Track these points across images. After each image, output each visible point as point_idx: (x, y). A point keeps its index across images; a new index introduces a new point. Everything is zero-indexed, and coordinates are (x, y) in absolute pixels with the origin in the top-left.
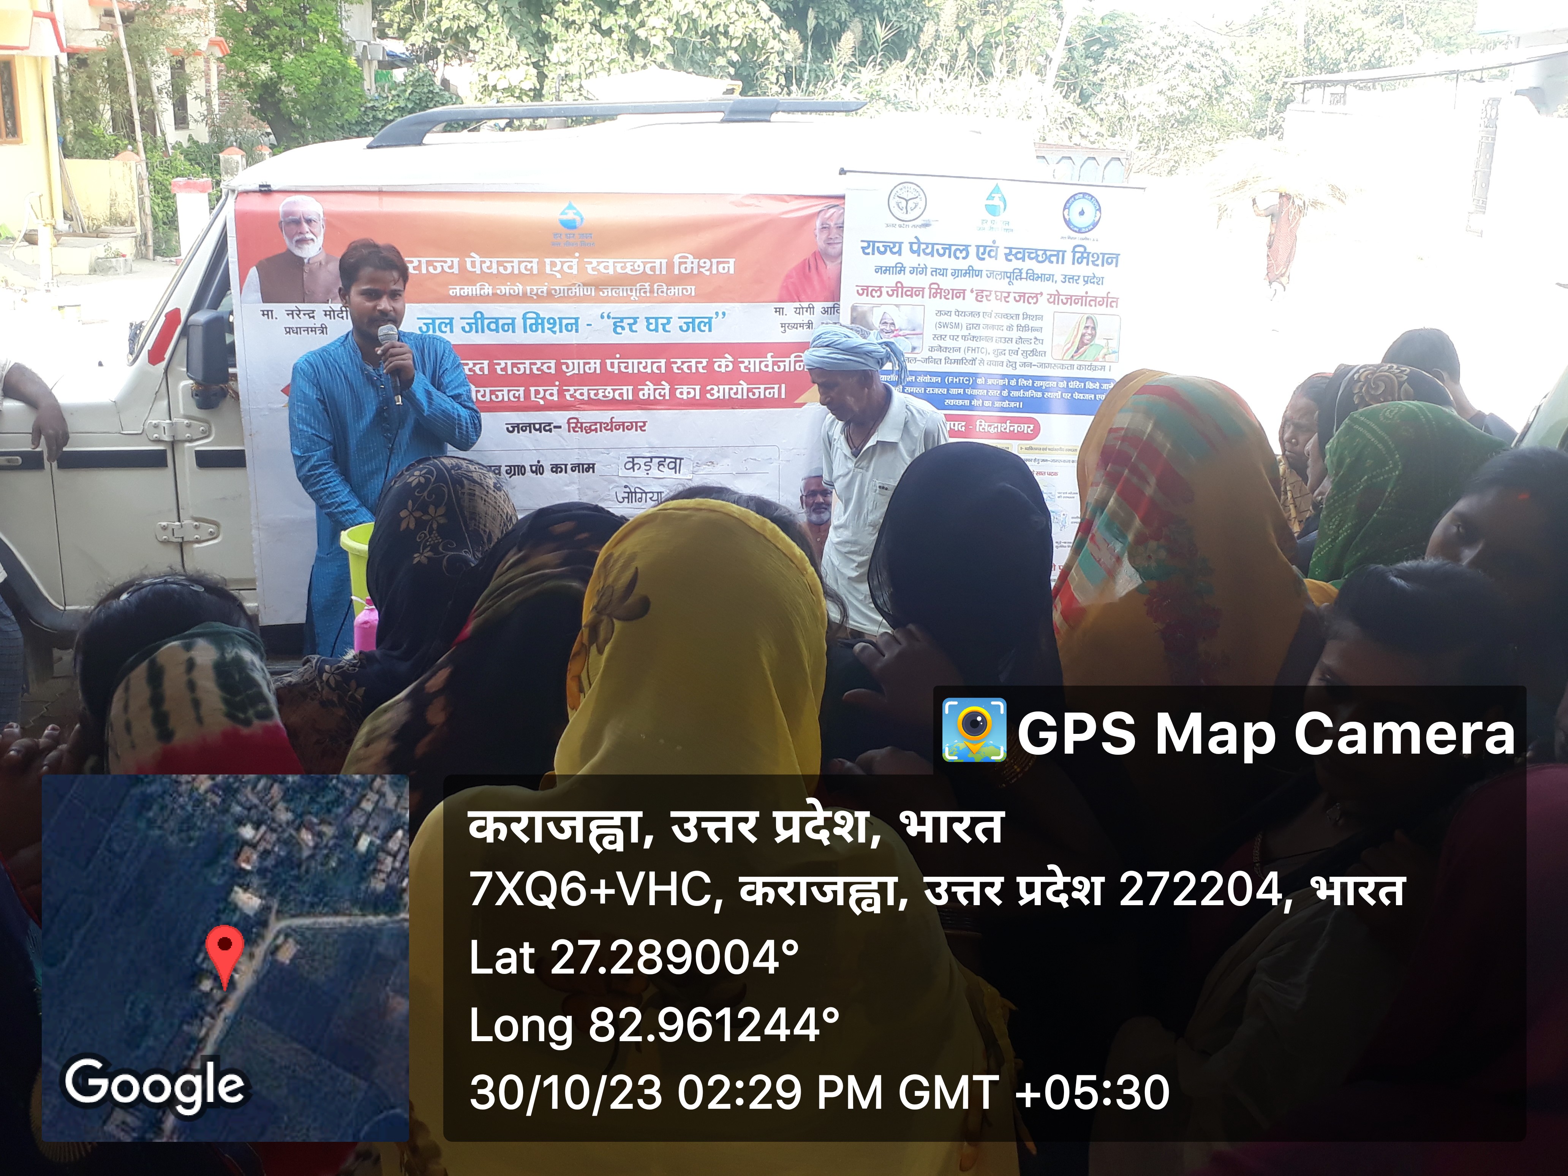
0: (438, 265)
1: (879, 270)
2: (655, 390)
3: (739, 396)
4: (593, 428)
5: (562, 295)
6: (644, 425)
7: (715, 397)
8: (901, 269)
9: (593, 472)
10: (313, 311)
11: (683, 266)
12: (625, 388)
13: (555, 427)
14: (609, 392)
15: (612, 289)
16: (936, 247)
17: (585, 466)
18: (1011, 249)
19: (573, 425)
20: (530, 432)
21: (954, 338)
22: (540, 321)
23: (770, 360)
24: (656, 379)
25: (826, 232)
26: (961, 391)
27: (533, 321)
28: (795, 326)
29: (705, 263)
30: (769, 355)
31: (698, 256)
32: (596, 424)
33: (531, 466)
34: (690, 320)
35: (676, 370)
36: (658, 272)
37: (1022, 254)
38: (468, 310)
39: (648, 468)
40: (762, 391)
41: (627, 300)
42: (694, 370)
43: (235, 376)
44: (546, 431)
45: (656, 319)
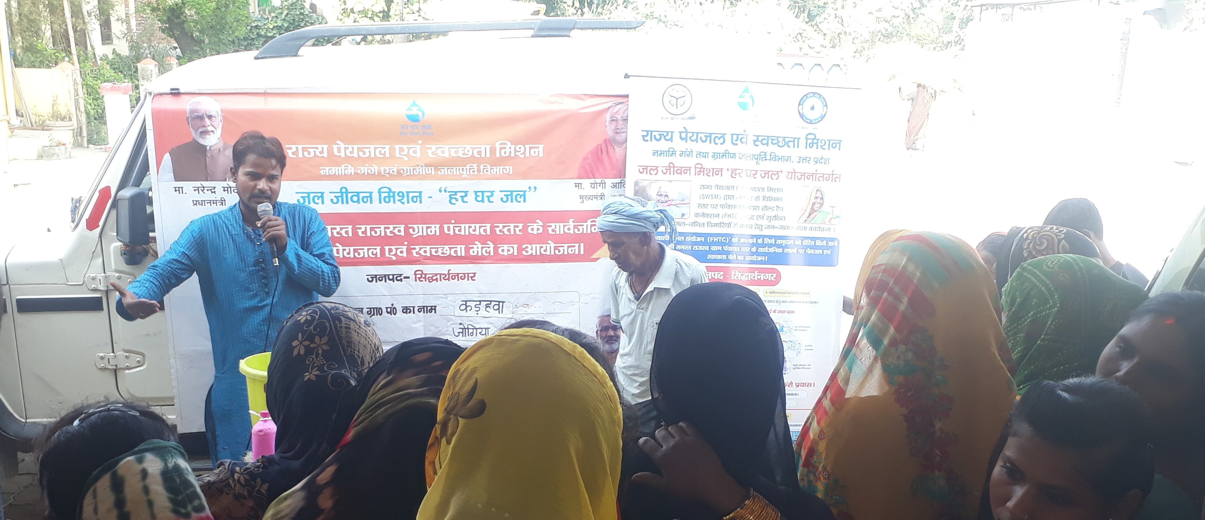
0: (312, 151)
1: (655, 153)
2: (482, 248)
3: (548, 253)
4: (434, 278)
5: (408, 174)
6: (474, 276)
7: (529, 253)
8: (672, 153)
9: (435, 312)
10: (214, 188)
11: (503, 151)
12: (459, 247)
13: (405, 278)
14: (446, 250)
15: (448, 169)
16: (700, 135)
17: (429, 308)
18: (758, 136)
19: (419, 276)
20: (386, 281)
21: (714, 206)
22: (392, 194)
23: (571, 224)
24: (483, 239)
25: (614, 123)
26: (720, 248)
27: (386, 195)
28: (590, 197)
29: (520, 148)
30: (571, 220)
31: (515, 142)
32: (436, 275)
33: (387, 308)
34: (509, 193)
35: (498, 233)
36: (483, 156)
37: (767, 140)
38: (335, 186)
39: (478, 309)
40: (566, 248)
41: (459, 178)
42: (512, 233)
43: (154, 238)
44: (398, 280)
45: (483, 192)
